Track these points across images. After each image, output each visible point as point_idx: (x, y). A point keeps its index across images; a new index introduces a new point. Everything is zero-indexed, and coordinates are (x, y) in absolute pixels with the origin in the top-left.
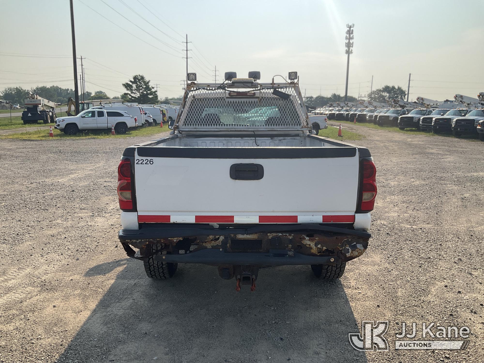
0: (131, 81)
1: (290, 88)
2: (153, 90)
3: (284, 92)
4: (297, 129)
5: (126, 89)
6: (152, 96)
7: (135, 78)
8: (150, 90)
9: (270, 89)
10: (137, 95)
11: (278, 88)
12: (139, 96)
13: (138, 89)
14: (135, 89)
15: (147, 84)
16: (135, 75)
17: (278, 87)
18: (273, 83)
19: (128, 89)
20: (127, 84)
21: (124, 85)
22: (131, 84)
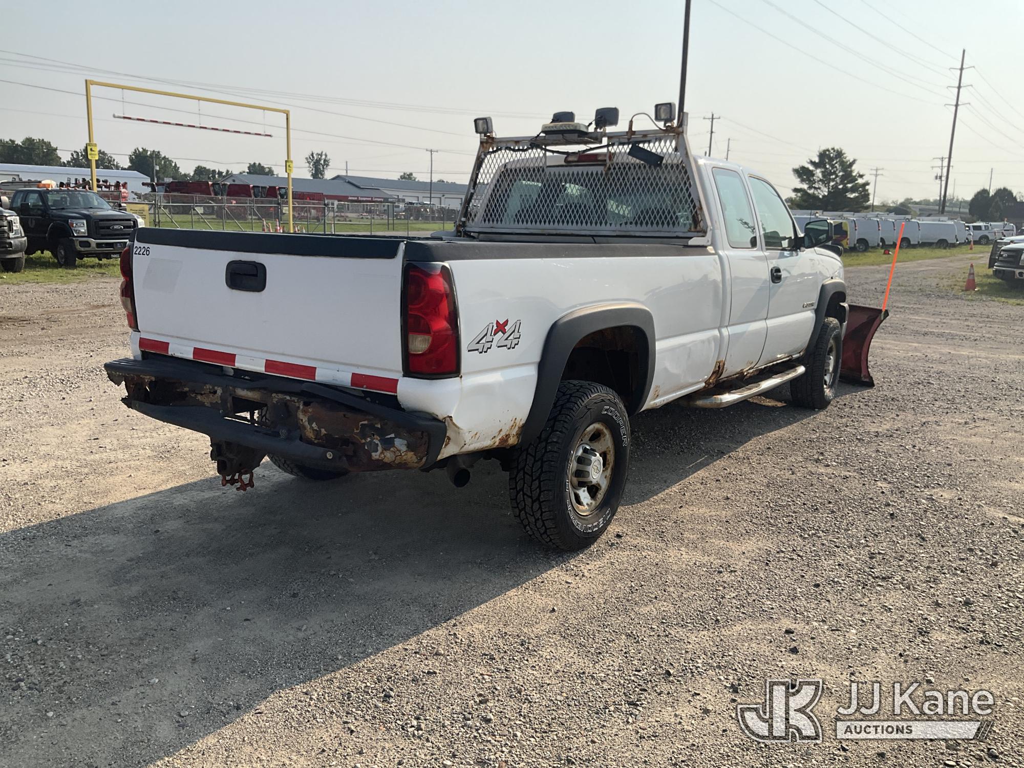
0: (812, 163)
1: (668, 142)
2: (860, 181)
3: (649, 149)
4: (675, 235)
5: (799, 180)
6: (857, 195)
7: (823, 155)
8: (854, 179)
9: (623, 144)
10: (823, 192)
11: (644, 142)
12: (826, 194)
13: (826, 179)
14: (821, 180)
15: (847, 167)
16: (823, 148)
17: (642, 139)
18: (631, 132)
19: (803, 181)
20: (803, 168)
21: (796, 171)
22: (811, 168)
